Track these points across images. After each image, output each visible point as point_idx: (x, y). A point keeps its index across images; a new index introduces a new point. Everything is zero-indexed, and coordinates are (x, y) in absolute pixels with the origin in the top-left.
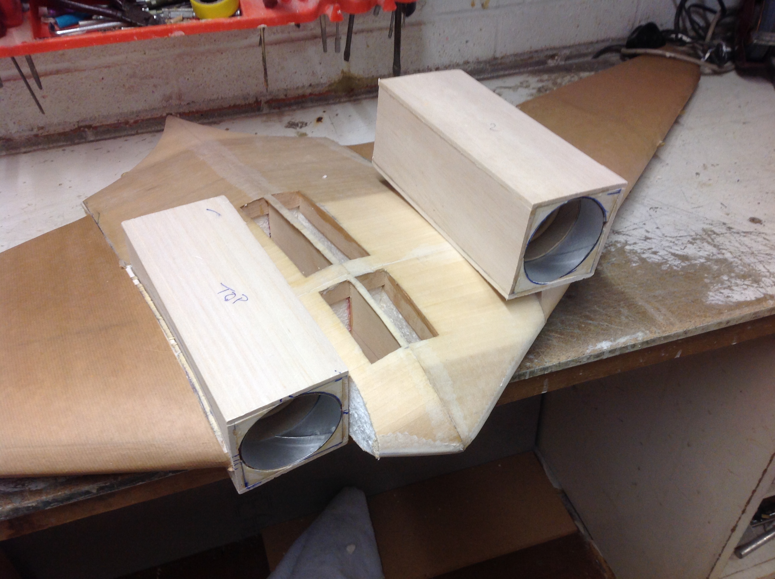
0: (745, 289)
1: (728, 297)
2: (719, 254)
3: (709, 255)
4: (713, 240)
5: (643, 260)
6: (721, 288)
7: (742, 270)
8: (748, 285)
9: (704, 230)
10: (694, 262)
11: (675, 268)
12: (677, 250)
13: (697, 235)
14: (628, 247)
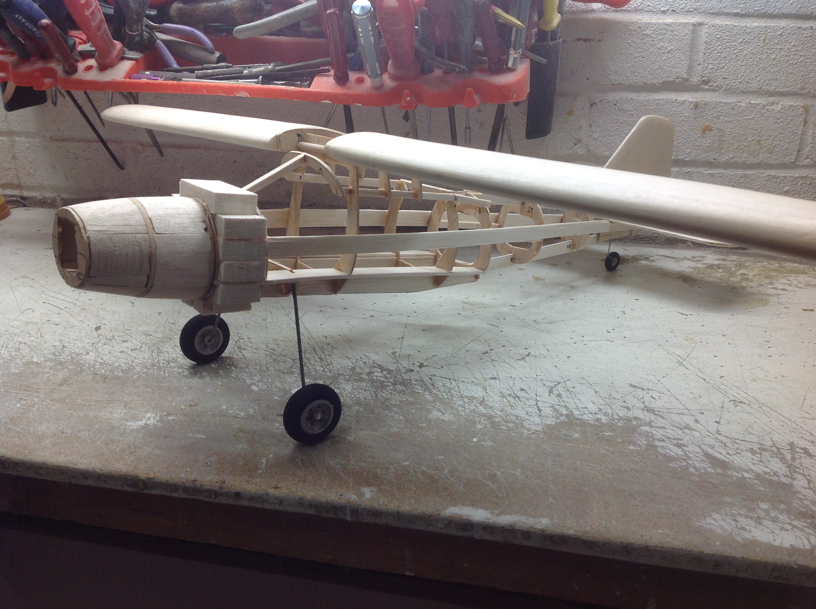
0: (783, 529)
1: (742, 529)
2: (786, 476)
3: (765, 473)
4: (794, 459)
5: (652, 447)
6: (741, 515)
7: (806, 506)
8: (794, 527)
9: (792, 446)
10: (730, 472)
11: (692, 470)
12: (720, 453)
13: (774, 445)
14: (646, 428)
